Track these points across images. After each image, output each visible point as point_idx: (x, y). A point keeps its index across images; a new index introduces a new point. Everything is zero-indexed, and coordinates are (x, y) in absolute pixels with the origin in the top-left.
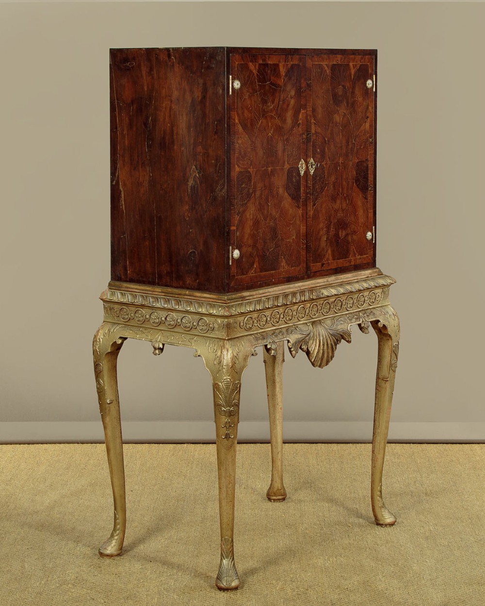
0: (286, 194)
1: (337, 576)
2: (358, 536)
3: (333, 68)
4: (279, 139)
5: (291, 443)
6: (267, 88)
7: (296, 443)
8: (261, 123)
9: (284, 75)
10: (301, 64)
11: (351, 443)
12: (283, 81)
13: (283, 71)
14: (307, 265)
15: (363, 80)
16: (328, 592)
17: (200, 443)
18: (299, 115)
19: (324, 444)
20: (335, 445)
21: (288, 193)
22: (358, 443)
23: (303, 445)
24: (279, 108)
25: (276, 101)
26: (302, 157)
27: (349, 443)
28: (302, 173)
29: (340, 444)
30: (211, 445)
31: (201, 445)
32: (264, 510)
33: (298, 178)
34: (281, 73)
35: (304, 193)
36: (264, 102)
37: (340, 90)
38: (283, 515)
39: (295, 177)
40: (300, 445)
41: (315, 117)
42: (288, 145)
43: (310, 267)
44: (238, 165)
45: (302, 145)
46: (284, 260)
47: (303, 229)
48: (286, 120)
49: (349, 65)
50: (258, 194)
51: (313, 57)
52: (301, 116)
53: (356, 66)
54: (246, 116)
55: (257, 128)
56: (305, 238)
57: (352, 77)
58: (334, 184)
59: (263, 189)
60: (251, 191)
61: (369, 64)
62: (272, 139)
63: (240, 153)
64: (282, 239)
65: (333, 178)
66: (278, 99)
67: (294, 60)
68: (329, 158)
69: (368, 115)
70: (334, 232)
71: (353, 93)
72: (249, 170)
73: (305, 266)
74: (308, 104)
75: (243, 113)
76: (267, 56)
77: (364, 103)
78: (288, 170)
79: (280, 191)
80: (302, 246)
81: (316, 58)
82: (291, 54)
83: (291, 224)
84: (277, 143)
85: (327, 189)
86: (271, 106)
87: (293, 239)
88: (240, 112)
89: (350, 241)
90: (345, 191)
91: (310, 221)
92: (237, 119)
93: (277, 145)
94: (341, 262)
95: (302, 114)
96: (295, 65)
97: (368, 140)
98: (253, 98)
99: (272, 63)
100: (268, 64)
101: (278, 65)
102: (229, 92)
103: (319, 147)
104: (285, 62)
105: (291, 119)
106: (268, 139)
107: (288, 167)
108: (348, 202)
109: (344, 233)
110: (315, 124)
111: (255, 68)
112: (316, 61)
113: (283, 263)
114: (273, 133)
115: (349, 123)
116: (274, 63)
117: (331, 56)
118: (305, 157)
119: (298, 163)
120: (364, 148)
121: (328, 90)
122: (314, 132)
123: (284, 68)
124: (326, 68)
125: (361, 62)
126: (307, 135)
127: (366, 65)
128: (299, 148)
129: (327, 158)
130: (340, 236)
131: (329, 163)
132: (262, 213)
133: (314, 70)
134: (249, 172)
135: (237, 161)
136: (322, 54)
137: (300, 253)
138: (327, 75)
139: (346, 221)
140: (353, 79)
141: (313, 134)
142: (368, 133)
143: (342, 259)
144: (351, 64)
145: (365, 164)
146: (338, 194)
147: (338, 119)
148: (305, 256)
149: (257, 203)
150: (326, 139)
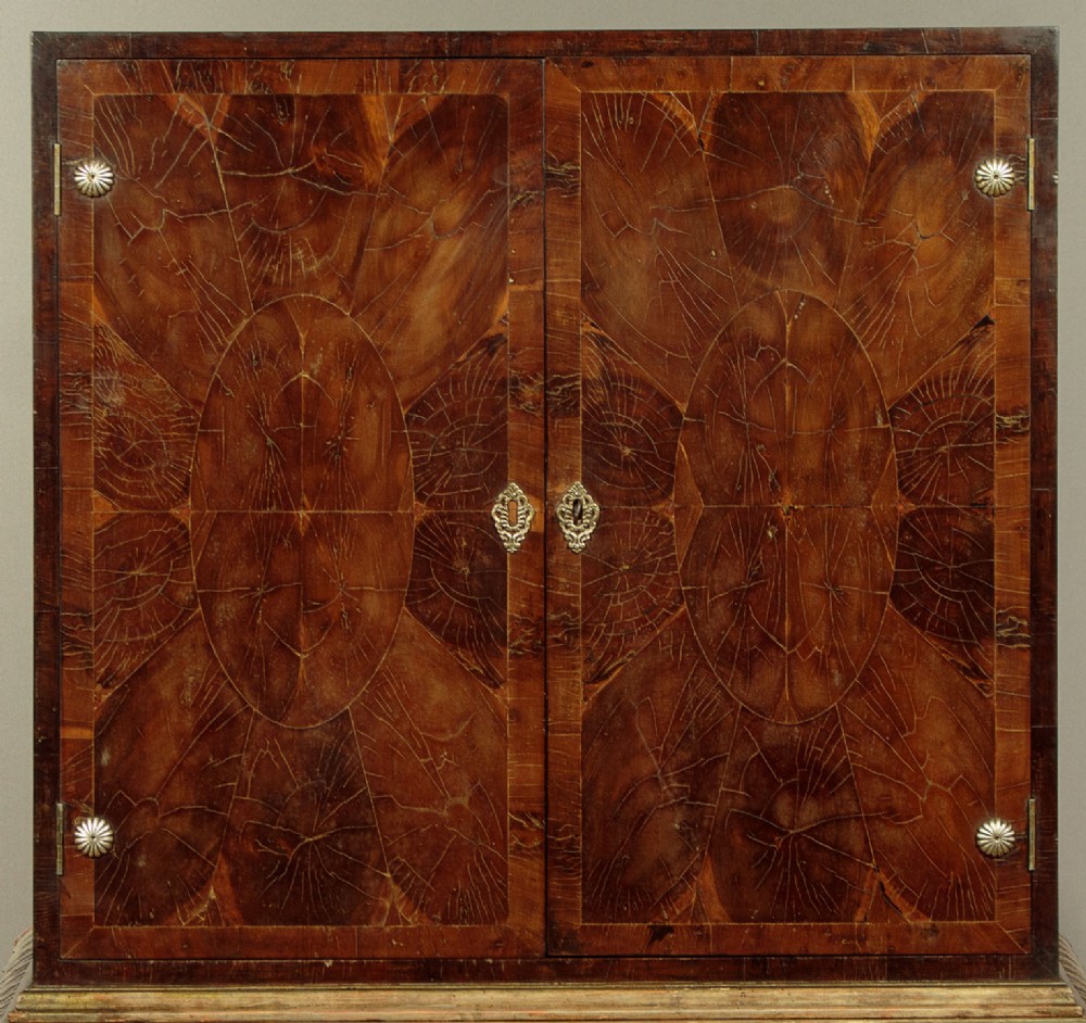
0: (410, 621)
3: (731, 112)
4: (364, 395)
6: (284, 189)
8: (249, 328)
9: (391, 139)
10: (506, 96)
12: (384, 163)
13: (381, 118)
14: (548, 919)
21: (421, 618)
24: (362, 273)
25: (345, 242)
26: (511, 472)
28: (513, 538)
33: (486, 560)
34: (376, 134)
35: (526, 623)
36: (265, 245)
37: (780, 203)
39: (469, 556)
41: (597, 312)
42: (418, 423)
43: (572, 933)
44: (103, 489)
45: (512, 426)
46: (396, 889)
47: (520, 772)
48: (402, 323)
49: (843, 95)
50: (227, 610)
51: (588, 64)
52: (504, 307)
53: (894, 100)
54: (152, 298)
55: (221, 349)
56: (538, 808)
57: (870, 147)
58: (738, 600)
59: (260, 591)
60: (184, 595)
61: (993, 91)
62: (316, 394)
63: (116, 442)
64: (386, 803)
65: (730, 574)
66: (355, 236)
67: (465, 81)
68: (702, 487)
69: (985, 311)
70: (741, 802)
71: (874, 217)
72: (174, 511)
73: (536, 923)
74: (553, 260)
75: (136, 287)
76: (285, 67)
77: (961, 260)
78: (421, 526)
79: (373, 606)
80: (516, 841)
81: (608, 69)
82: (438, 55)
83: (443, 744)
84: (350, 412)
85: (684, 615)
86: (309, 263)
87: (458, 808)
88: (117, 283)
89: (858, 847)
90: (818, 633)
91: (569, 744)
92: (96, 313)
93: (348, 420)
94: (787, 935)
95: (515, 297)
96: (465, 100)
97: (989, 421)
98: (194, 232)
99: (315, 93)
100: (290, 99)
101: (354, 102)
102: (49, 208)
103: (633, 439)
104: (402, 87)
105: (442, 318)
106: (291, 396)
107: (421, 511)
108: (837, 680)
109: (810, 813)
110: (601, 341)
111: (209, 113)
112: (610, 80)
113: (393, 899)
114: (326, 370)
115: (844, 343)
116: (327, 91)
117: (712, 61)
118: (536, 476)
119: (486, 499)
120: (956, 452)
121: (695, 204)
122: (594, 375)
123: (392, 113)
124: (680, 110)
125: (929, 83)
126: (546, 387)
127: (975, 96)
128: (496, 439)
129: (690, 486)
130: (785, 821)
131: (700, 508)
132: (257, 690)
133: (599, 119)
134: (175, 521)
135: (100, 473)
136: (649, 51)
137: (503, 867)
138: (688, 139)
139: (823, 759)
140: (877, 155)
141: (585, 381)
142: (989, 391)
143: (800, 919)
144: (860, 95)
145: (967, 526)
146: (766, 642)
147: (765, 326)
148: (539, 885)
149: (225, 647)
150: (683, 408)
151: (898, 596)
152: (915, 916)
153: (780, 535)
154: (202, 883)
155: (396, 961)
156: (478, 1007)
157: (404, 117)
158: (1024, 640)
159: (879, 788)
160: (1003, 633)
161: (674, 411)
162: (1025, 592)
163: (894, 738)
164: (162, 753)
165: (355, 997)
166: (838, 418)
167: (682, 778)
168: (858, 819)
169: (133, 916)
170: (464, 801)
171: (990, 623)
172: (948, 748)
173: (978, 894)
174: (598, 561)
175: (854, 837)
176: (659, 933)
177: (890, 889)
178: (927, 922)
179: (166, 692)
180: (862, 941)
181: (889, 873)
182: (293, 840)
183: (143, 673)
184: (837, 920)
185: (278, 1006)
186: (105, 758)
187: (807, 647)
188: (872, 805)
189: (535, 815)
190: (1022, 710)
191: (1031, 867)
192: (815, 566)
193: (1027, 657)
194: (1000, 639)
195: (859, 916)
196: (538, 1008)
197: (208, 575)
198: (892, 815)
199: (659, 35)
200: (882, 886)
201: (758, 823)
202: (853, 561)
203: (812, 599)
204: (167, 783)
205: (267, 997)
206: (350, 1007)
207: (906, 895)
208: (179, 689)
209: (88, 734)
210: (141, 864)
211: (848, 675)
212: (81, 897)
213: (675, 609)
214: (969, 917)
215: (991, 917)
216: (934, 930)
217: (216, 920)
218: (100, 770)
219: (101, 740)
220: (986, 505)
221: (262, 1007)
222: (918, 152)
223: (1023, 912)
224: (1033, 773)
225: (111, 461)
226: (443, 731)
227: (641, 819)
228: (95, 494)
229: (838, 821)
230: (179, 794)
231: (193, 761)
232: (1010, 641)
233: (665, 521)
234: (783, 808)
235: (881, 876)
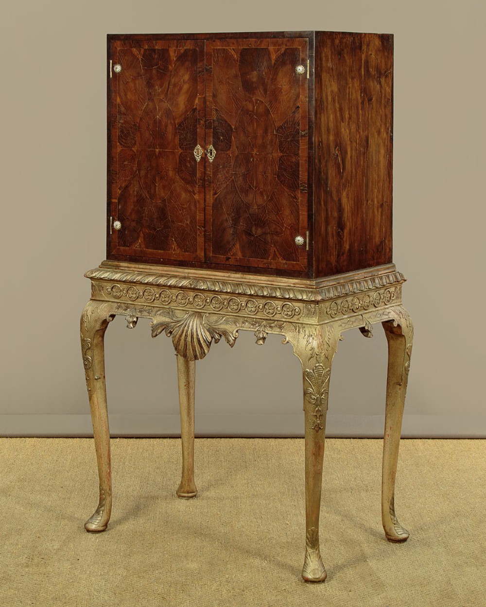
0: (178, 177)
1: (274, 577)
2: (296, 534)
3: (244, 53)
5: (227, 438)
6: (154, 72)
7: (233, 438)
8: (147, 105)
9: (175, 60)
10: (197, 49)
11: (290, 438)
12: (173, 66)
13: (173, 55)
14: (205, 253)
15: (289, 67)
16: (264, 593)
17: (133, 438)
18: (195, 99)
19: (261, 439)
20: (273, 439)
21: (180, 177)
22: (297, 438)
23: (240, 440)
24: (169, 92)
25: (166, 85)
26: (198, 141)
27: (287, 438)
28: (198, 159)
29: (278, 439)
30: (144, 439)
31: (134, 439)
32: (198, 507)
33: (193, 164)
34: (172, 58)
35: (201, 179)
36: (150, 85)
37: (254, 76)
38: (219, 513)
39: (190, 162)
40: (236, 439)
41: (216, 102)
42: (180, 129)
43: (210, 257)
44: (120, 143)
45: (198, 130)
46: (175, 243)
47: (199, 217)
48: (177, 104)
49: (267, 49)
50: (143, 173)
51: (214, 41)
52: (197, 101)
53: (278, 50)
54: (129, 97)
55: (141, 110)
56: (203, 225)
57: (273, 62)
58: (244, 176)
59: (149, 169)
60: (134, 169)
61: (300, 47)
62: (160, 122)
63: (122, 132)
64: (173, 222)
65: (243, 170)
66: (167, 83)
67: (189, 45)
68: (237, 148)
69: (298, 104)
70: (245, 227)
71: (274, 80)
72: (133, 149)
73: (203, 254)
74: (207, 90)
75: (126, 94)
76: (154, 42)
77: (293, 91)
78: (180, 154)
79: (171, 173)
80: (199, 233)
81: (218, 42)
82: (184, 39)
83: (184, 208)
84: (166, 126)
85: (233, 180)
86: (159, 90)
87: (187, 224)
88: (122, 94)
89: (270, 241)
90: (262, 186)
91: (210, 210)
92: (118, 100)
93: (166, 128)
94: (255, 262)
95: (199, 98)
96: (189, 50)
97: (299, 133)
98: (137, 82)
99: (160, 48)
100: (155, 50)
101: (168, 50)
102: (110, 76)
103: (223, 135)
104: (177, 47)
105: (184, 103)
106: (155, 121)
107: (180, 151)
108: (265, 197)
109: (259, 231)
110: (217, 110)
111: (140, 53)
112: (218, 45)
113: (175, 246)
114: (162, 116)
115: (267, 112)
116: (162, 48)
117: (240, 40)
118: (203, 143)
119: (193, 148)
120: (291, 141)
121: (236, 76)
122: (215, 118)
123: (175, 53)
124: (233, 53)
125: (286, 45)
126: (205, 121)
127: (296, 49)
128: (195, 133)
129: (235, 148)
130: (254, 233)
131: (237, 153)
132: (148, 192)
133: (216, 55)
134: (133, 151)
135: (119, 139)
136: (227, 38)
137: (196, 239)
138: (234, 60)
139: (262, 217)
140: (275, 64)
141: (213, 120)
142: (299, 125)
143: (257, 258)
144: (271, 48)
145: (294, 160)
146: (250, 187)
147: (250, 107)
148: (203, 244)
149: (142, 181)
150: (233, 127)
151: (278, 176)
152: (282, 260)
153: (253, 160)
154: (138, 238)
155: (175, 260)
156: (189, 273)
157: (177, 54)
158: (306, 190)
159: (274, 226)
160: (302, 188)
161: (231, 128)
162: (306, 177)
163: (278, 214)
164: (130, 207)
165: (165, 268)
166: (266, 131)
167: (233, 220)
168: (270, 234)
169: (125, 246)
170: (188, 223)
171: (298, 185)
172: (289, 217)
173: (296, 255)
174: (216, 164)
175: (269, 238)
176: (228, 259)
177: (276, 252)
178: (285, 261)
179: (131, 192)
180: (271, 265)
181: (276, 248)
182: (155, 229)
183: (127, 187)
184: (265, 259)
185: (150, 269)
186: (120, 207)
187: (259, 190)
188: (273, 230)
189: (203, 227)
190: (306, 208)
191: (307, 249)
192: (261, 169)
193: (307, 194)
194: (301, 189)
195: (270, 259)
196: (201, 275)
197: (139, 165)
198: (277, 233)
199: (229, 33)
200: (275, 251)
201: (249, 233)
202: (269, 168)
203: (260, 177)
204: (131, 213)
205: (148, 267)
206: (163, 271)
207: (280, 254)
208: (134, 191)
209: (117, 201)
210: (126, 232)
211: (268, 197)
212: (116, 239)
213: (231, 178)
214: (294, 261)
215: (299, 261)
216: (286, 263)
217: (141, 248)
218: (119, 209)
219: (119, 202)
220: (298, 155)
221: (147, 269)
222: (284, 64)
223: (306, 260)
224: (308, 225)
225: (121, 136)
226: (184, 205)
227: (224, 230)
228: (118, 144)
229: (265, 234)
230: (133, 216)
231: (136, 209)
232: (303, 190)
233: (229, 156)
234: (254, 229)
235: (275, 248)
